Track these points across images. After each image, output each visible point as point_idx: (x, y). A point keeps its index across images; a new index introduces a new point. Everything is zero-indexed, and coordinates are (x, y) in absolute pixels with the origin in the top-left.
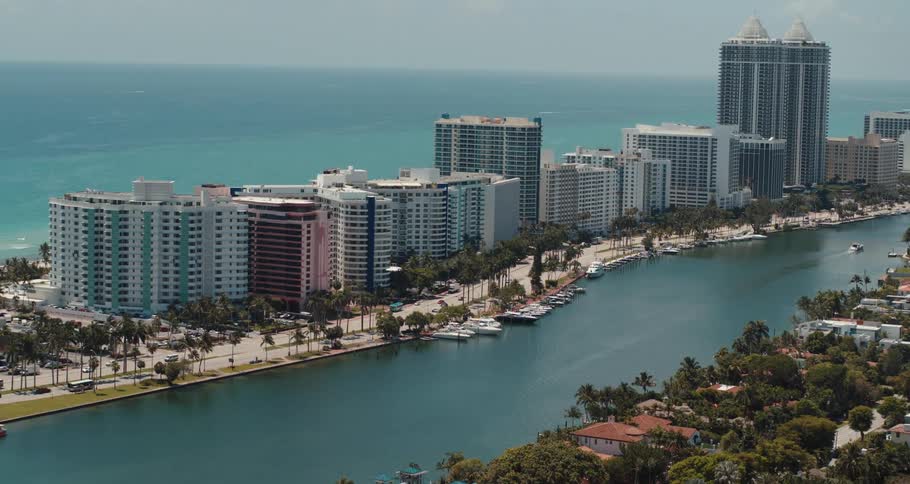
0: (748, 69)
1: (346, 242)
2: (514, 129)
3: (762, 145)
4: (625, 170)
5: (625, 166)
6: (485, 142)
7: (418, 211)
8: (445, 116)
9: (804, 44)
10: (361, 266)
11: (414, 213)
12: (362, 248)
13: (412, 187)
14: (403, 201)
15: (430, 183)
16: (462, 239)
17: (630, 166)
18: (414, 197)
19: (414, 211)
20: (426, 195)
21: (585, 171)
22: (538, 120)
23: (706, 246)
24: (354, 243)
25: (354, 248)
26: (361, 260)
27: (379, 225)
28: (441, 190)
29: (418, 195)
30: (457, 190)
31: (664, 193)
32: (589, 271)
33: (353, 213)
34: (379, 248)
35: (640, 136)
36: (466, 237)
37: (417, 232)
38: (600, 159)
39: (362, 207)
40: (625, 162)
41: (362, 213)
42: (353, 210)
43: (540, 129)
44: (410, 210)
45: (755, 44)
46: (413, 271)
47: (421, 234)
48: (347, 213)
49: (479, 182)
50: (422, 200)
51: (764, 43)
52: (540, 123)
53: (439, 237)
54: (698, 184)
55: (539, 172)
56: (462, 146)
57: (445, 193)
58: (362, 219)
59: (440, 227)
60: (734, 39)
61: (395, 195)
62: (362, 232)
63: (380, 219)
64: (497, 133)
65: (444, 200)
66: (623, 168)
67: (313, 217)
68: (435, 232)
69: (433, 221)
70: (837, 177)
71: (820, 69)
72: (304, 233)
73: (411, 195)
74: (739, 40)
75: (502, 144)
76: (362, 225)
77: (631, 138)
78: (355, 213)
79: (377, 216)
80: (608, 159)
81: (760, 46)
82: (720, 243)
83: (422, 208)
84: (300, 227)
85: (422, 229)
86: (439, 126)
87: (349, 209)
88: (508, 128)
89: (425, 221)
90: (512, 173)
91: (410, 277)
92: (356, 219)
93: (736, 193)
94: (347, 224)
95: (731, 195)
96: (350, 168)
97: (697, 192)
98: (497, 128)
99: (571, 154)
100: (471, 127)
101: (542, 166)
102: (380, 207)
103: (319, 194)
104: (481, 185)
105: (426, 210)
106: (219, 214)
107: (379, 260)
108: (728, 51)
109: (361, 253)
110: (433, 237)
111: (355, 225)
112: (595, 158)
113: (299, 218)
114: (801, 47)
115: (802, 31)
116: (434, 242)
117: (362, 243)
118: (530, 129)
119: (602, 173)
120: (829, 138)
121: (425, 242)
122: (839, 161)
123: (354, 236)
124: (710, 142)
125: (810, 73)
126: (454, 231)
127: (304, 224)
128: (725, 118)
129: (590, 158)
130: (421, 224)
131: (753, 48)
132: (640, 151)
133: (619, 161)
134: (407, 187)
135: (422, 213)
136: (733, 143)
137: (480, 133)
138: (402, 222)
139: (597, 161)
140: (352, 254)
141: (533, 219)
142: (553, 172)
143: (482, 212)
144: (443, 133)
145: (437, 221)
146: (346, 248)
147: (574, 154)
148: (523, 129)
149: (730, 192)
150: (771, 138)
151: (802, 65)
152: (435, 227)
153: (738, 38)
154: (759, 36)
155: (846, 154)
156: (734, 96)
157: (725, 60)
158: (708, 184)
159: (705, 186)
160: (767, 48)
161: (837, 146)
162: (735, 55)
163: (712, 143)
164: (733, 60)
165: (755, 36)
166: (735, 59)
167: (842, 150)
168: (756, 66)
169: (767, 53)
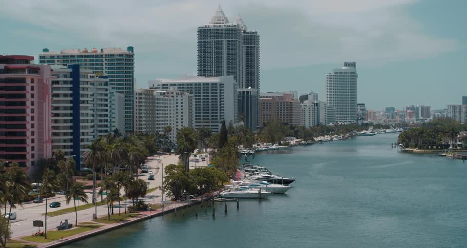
0: (218, 45)
2: (112, 55)
3: (244, 92)
5: (175, 98)
8: (46, 51)
10: (65, 141)
17: (179, 98)
22: (131, 49)
24: (58, 115)
26: (65, 134)
27: (83, 96)
39: (65, 76)
43: (132, 55)
45: (223, 27)
51: (228, 26)
52: (133, 51)
54: (210, 118)
55: (133, 92)
58: (66, 89)
60: (207, 25)
62: (66, 103)
63: (83, 89)
64: (97, 60)
68: (101, 121)
72: (28, 89)
74: (211, 25)
76: (66, 95)
78: (57, 82)
81: (226, 28)
86: (43, 57)
88: (107, 56)
92: (58, 89)
93: (237, 124)
97: (210, 124)
98: (96, 56)
108: (204, 33)
117: (66, 115)
118: (125, 55)
123: (58, 108)
124: (218, 86)
125: (250, 51)
127: (28, 77)
131: (221, 30)
133: (170, 95)
137: (81, 61)
149: (234, 123)
150: (250, 88)
154: (224, 22)
155: (270, 108)
156: (209, 64)
157: (201, 39)
158: (219, 117)
159: (217, 119)
160: (232, 29)
161: (264, 103)
162: (209, 36)
163: (220, 87)
164: (207, 39)
165: (221, 22)
166: (209, 38)
167: (267, 105)
168: (224, 43)
169: (232, 33)
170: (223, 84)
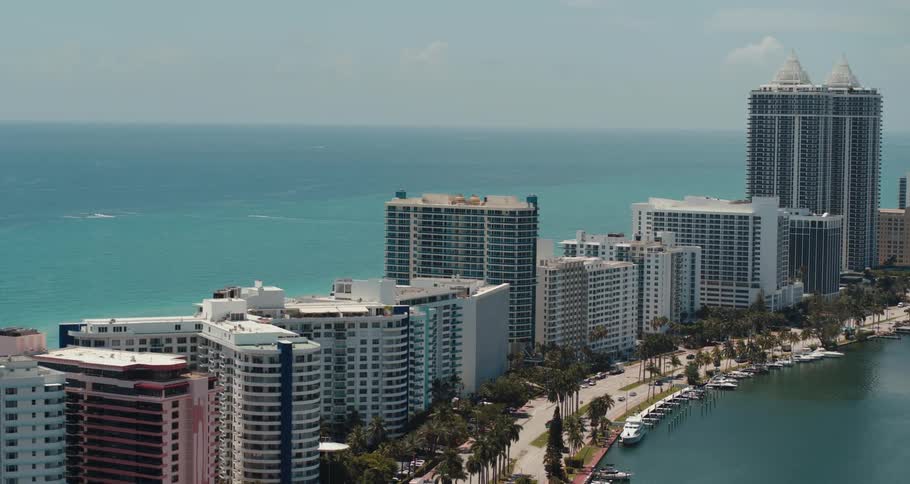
0: (786, 124)
1: (245, 417)
2: (499, 212)
3: (813, 223)
4: (646, 264)
5: (646, 258)
6: (457, 232)
7: (364, 350)
8: (401, 195)
9: (851, 91)
10: (270, 457)
11: (358, 355)
12: (271, 428)
13: (355, 314)
14: (340, 336)
15: (383, 306)
16: (430, 386)
17: (653, 259)
18: (357, 329)
19: (358, 351)
20: (376, 325)
21: (595, 269)
22: (533, 200)
23: (767, 373)
24: (259, 418)
25: (258, 428)
26: (270, 447)
27: (300, 389)
28: (400, 317)
29: (364, 325)
30: (423, 314)
31: (693, 291)
32: (624, 435)
33: (256, 370)
34: (300, 427)
35: (656, 214)
36: (436, 383)
37: (363, 383)
38: (611, 248)
39: (272, 361)
40: (645, 252)
41: (272, 370)
42: (257, 365)
43: (535, 212)
44: (352, 350)
45: (795, 92)
46: (356, 459)
47: (369, 386)
48: (246, 369)
49: (454, 295)
50: (370, 334)
51: (806, 90)
52: (535, 204)
53: (398, 390)
55: (534, 275)
56: (424, 237)
57: (406, 322)
58: (270, 380)
59: (398, 374)
60: (768, 86)
61: (328, 326)
62: (271, 400)
63: (301, 379)
64: (475, 219)
65: (403, 332)
66: (643, 261)
67: (184, 388)
68: (390, 383)
69: (387, 367)
70: (893, 259)
71: (871, 122)
72: (167, 417)
73: (352, 325)
74: (775, 86)
75: (482, 234)
76: (272, 390)
77: (644, 216)
78: (260, 370)
79: (295, 375)
80: (621, 248)
81: (802, 93)
82: (784, 365)
83: (370, 346)
84: (159, 407)
85: (370, 379)
86: (392, 208)
87: (251, 364)
88: (490, 212)
89: (375, 366)
90: (497, 275)
91: (351, 471)
92: (261, 380)
93: (786, 288)
94: (247, 388)
95: (780, 292)
96: (258, 284)
98: (475, 212)
99: (571, 242)
100: (438, 210)
101: (538, 265)
102: (301, 359)
103: (204, 334)
104: (458, 301)
105: (375, 350)
106: (11, 391)
107: (301, 446)
108: (760, 101)
109: (270, 435)
110: (387, 391)
111: (260, 390)
112: (604, 247)
113: (157, 392)
114: (846, 95)
115: (846, 75)
116: (389, 399)
118: (522, 213)
119: (618, 270)
120: (882, 210)
121: (375, 399)
122: (893, 238)
123: (259, 409)
124: (751, 221)
125: (859, 127)
126: (418, 376)
127: (166, 402)
128: (757, 188)
129: (596, 247)
130: (370, 371)
131: (792, 97)
132: (659, 234)
133: (638, 252)
134: (346, 314)
135: (369, 354)
136: (781, 221)
137: (450, 218)
138: (339, 369)
139: (607, 251)
140: (255, 437)
141: (528, 340)
142: (554, 272)
143: (458, 340)
144: (397, 218)
145: (393, 366)
146: (246, 427)
147: (575, 243)
148: (513, 213)
149: (778, 288)
150: (825, 214)
151: (848, 118)
152: (390, 375)
153: (772, 84)
154: (798, 81)
155: (901, 229)
156: (768, 159)
157: (754, 112)
158: (749, 277)
159: (746, 280)
160: (811, 96)
161: (890, 220)
162: (769, 106)
163: (754, 223)
164: (767, 112)
165: (794, 81)
166: (769, 111)
167: (896, 224)
168: (797, 121)
169: (811, 103)
170: (760, 218)
